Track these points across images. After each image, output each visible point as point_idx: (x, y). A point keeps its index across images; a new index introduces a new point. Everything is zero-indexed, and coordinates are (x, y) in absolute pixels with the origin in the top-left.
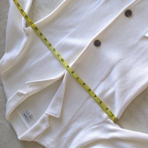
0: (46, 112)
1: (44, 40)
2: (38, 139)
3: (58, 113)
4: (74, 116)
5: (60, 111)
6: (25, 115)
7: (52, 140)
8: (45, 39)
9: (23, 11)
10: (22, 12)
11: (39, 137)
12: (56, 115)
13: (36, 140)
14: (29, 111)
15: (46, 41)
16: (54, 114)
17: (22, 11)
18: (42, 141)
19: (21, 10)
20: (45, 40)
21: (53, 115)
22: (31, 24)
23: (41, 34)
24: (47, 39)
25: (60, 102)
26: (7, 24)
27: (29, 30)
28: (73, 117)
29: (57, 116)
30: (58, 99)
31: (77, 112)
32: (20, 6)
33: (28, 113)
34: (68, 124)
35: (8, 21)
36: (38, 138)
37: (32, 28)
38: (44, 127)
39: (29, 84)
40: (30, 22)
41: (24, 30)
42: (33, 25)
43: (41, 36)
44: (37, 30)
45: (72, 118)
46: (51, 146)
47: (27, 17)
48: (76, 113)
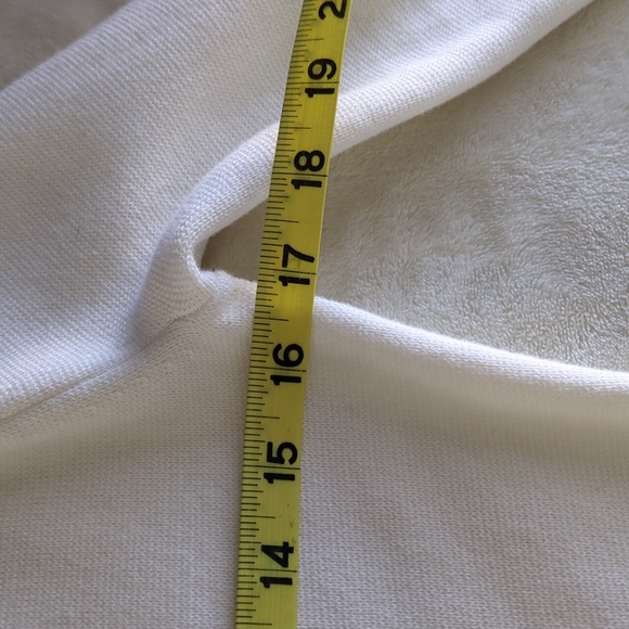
1: (268, 550)
8: (281, 553)
9: (324, 83)
10: (311, 92)
15: (267, 582)
17: (321, 77)
19: (324, 62)
20: (266, 564)
22: (285, 281)
23: (280, 461)
24: (300, 578)
26: (61, 56)
27: (209, 304)
32: (340, 14)
35: (90, 41)
37: (264, 317)
40: (288, 249)
41: (166, 259)
42: (287, 299)
43: (270, 478)
44: (277, 380)
47: (308, 175)
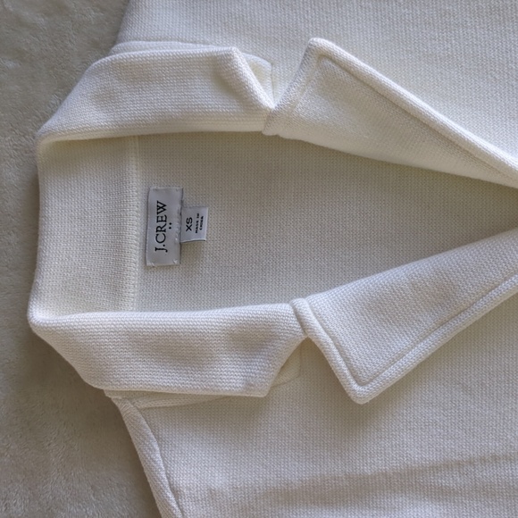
0: (304, 304)
2: (140, 410)
3: (376, 376)
4: (459, 464)
5: (393, 373)
6: (161, 207)
7: (219, 479)
11: (153, 404)
12: (355, 377)
13: (127, 409)
14: (205, 213)
16: (346, 359)
18: (158, 439)
21: (339, 358)
25: (442, 324)
28: (448, 466)
29: (356, 386)
30: (442, 297)
31: (495, 458)
33: (190, 213)
34: (385, 475)
36: (143, 404)
38: (230, 376)
39: (328, 63)
45: (435, 468)
46: (190, 507)
48: (483, 460)
